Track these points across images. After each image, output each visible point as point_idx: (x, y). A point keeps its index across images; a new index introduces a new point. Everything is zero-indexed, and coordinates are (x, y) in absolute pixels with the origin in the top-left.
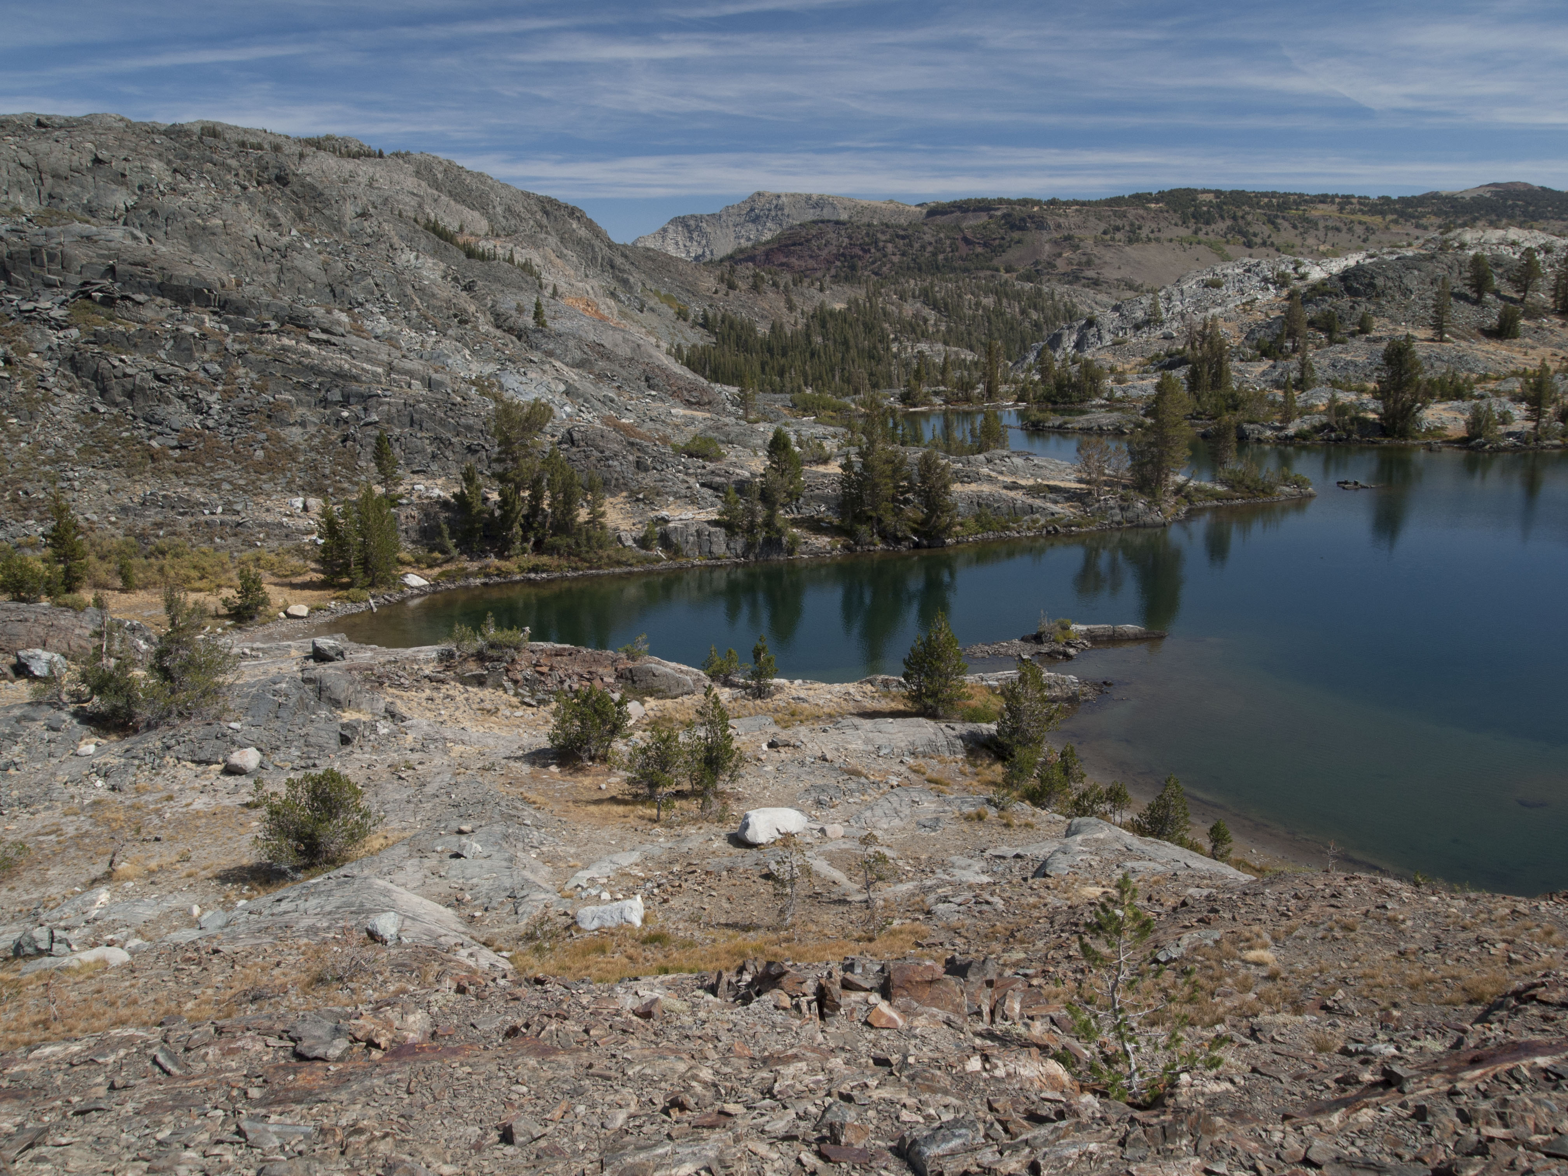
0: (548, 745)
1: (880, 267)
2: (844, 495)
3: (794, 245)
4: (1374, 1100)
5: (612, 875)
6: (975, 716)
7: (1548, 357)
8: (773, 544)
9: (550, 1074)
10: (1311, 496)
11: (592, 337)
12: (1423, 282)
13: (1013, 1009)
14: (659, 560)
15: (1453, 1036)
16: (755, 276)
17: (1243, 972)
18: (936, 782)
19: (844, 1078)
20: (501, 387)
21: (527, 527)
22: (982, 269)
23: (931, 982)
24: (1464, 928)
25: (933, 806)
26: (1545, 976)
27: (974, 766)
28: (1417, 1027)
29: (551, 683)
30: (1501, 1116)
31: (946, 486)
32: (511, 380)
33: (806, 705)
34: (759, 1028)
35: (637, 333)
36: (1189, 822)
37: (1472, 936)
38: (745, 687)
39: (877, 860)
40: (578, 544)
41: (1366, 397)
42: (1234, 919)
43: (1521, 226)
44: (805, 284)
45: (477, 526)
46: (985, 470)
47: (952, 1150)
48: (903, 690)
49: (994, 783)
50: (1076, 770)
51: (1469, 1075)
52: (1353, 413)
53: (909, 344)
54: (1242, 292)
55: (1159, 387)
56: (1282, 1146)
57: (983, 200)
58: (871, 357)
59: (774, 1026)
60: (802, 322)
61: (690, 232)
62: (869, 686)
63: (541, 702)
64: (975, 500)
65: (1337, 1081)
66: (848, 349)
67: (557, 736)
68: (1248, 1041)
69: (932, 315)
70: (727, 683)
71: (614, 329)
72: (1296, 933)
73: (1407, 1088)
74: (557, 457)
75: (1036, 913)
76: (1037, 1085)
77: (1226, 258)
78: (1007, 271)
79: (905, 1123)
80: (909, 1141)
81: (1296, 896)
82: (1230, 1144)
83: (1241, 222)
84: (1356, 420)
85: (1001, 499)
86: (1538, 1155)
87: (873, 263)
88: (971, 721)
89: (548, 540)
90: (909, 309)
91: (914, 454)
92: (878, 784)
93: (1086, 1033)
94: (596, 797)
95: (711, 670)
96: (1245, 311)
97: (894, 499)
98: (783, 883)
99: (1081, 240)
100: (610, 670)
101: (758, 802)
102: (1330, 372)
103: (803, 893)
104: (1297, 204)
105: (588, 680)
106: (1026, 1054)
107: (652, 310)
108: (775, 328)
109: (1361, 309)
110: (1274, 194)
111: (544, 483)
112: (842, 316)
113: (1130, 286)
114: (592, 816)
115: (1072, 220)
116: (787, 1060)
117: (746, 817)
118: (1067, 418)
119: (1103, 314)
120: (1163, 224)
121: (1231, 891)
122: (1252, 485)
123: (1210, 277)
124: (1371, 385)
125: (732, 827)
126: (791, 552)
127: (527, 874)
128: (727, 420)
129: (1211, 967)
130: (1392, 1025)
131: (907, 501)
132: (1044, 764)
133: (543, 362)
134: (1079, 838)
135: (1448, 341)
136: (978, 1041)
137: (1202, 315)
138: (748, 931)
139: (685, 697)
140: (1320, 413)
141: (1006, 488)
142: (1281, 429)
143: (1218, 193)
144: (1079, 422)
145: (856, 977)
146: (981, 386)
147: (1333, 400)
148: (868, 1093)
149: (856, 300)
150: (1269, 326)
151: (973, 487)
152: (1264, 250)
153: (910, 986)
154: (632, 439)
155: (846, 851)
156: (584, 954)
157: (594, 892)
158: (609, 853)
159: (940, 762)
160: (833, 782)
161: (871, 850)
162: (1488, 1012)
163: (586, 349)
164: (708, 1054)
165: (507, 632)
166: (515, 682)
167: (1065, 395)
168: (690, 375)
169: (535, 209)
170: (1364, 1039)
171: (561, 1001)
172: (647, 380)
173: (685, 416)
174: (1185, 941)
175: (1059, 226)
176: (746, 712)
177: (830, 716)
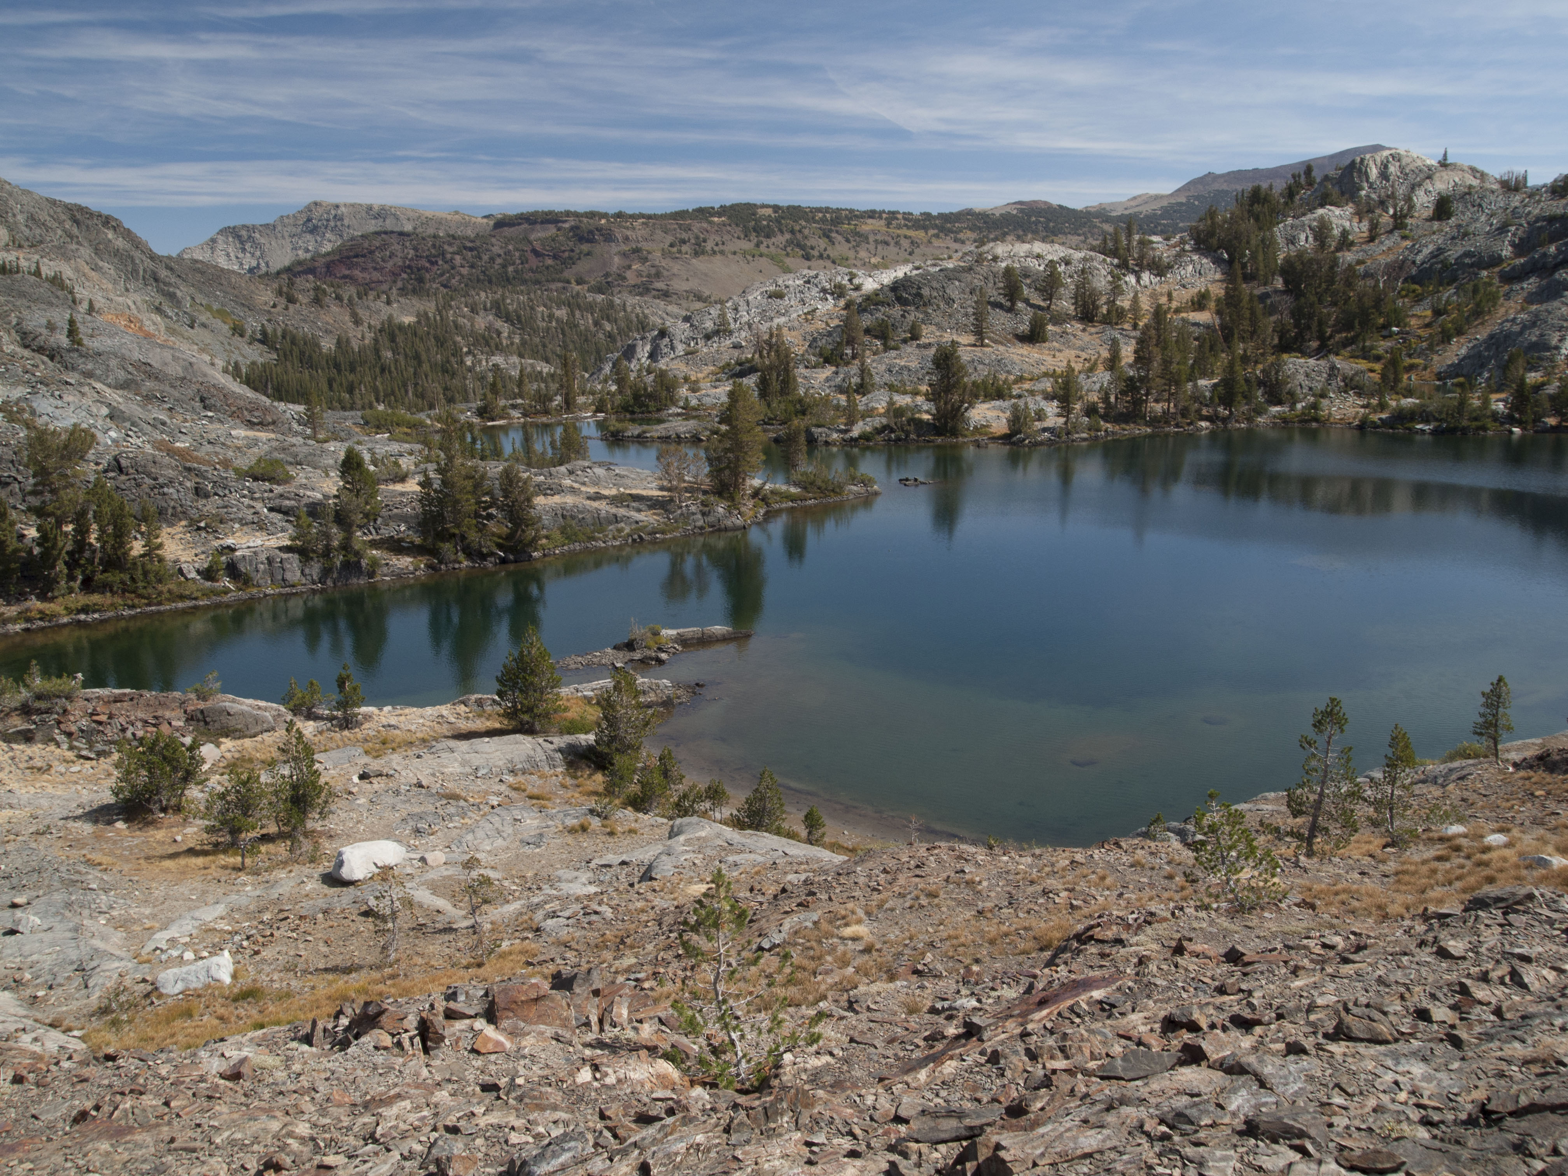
0: (112, 800)
1: (449, 280)
2: (425, 513)
3: (356, 256)
4: (957, 1051)
5: (194, 932)
6: (572, 728)
7: (1073, 359)
8: (352, 567)
9: (126, 1156)
10: (876, 494)
11: (136, 355)
12: (963, 292)
13: (621, 1015)
14: (227, 591)
15: (1025, 981)
16: (317, 289)
17: (841, 948)
18: (538, 798)
19: (450, 1110)
20: (33, 412)
21: (73, 564)
22: (553, 281)
23: (536, 1000)
24: (1032, 882)
25: (536, 823)
26: (1100, 917)
27: (575, 777)
28: (994, 979)
29: (111, 732)
30: (1062, 1049)
31: (529, 500)
32: (44, 405)
33: (397, 732)
34: (359, 1072)
35: (188, 351)
36: (784, 812)
37: (1039, 888)
38: (331, 719)
39: (481, 883)
40: (133, 579)
41: (920, 399)
42: (830, 899)
43: (1043, 240)
44: (371, 297)
45: (13, 566)
46: (567, 482)
47: (562, 1165)
48: (497, 708)
49: (596, 793)
50: (674, 773)
51: (1037, 1016)
52: (909, 414)
53: (484, 357)
54: (803, 302)
55: (731, 394)
56: (874, 1108)
57: (550, 212)
58: (445, 371)
59: (375, 1068)
60: (369, 336)
61: (242, 243)
62: (462, 707)
63: (100, 754)
64: (559, 512)
65: (926, 1039)
66: (420, 363)
67: (121, 789)
68: (846, 1014)
69: (505, 329)
70: (311, 716)
71: (162, 346)
72: (887, 906)
73: (986, 1035)
74: (103, 487)
75: (644, 917)
76: (648, 1086)
77: (787, 270)
78: (578, 283)
79: (514, 1145)
80: (518, 1163)
81: (885, 871)
82: (827, 1114)
83: (799, 236)
84: (913, 421)
85: (585, 510)
86: (1094, 1079)
87: (442, 275)
88: (569, 733)
89: (98, 577)
90: (481, 322)
91: (494, 469)
92: (477, 806)
93: (692, 1028)
94: (171, 851)
95: (292, 704)
96: (807, 320)
97: (477, 515)
98: (384, 919)
99: (649, 252)
100: (179, 713)
101: (352, 837)
102: (887, 378)
103: (406, 926)
104: (849, 219)
105: (154, 725)
106: (635, 1057)
107: (204, 325)
108: (342, 343)
109: (911, 318)
110: (827, 210)
111: (90, 515)
112: (412, 330)
113: (699, 298)
114: (168, 871)
115: (639, 233)
116: (388, 1101)
117: (340, 854)
118: (645, 427)
119: (674, 325)
120: (726, 237)
121: (826, 872)
122: (823, 486)
123: (772, 288)
124: (924, 388)
125: (326, 866)
126: (371, 575)
127: (97, 943)
128: (294, 440)
129: (811, 948)
130: (973, 980)
131: (490, 517)
132: (643, 769)
133: (81, 384)
134: (682, 838)
135: (988, 346)
136: (588, 1052)
137: (768, 325)
138: (350, 972)
139: (265, 735)
140: (880, 415)
141: (589, 498)
142: (846, 431)
143: (776, 208)
144: (657, 431)
145: (459, 1005)
146: (559, 398)
147: (891, 403)
148: (475, 1121)
149: (426, 314)
150: (830, 334)
151: (557, 499)
152: (821, 262)
153: (515, 1006)
154: (188, 464)
155: (449, 877)
156: (168, 1022)
157: (175, 953)
158: (190, 909)
159: (540, 777)
160: (431, 808)
161: (474, 874)
162: (1055, 956)
163: (130, 368)
164: (304, 1108)
165: (54, 680)
166: (69, 735)
167: (641, 405)
168: (250, 394)
169: (63, 217)
170: (949, 996)
171: (137, 1075)
172: (202, 400)
173: (247, 437)
174: (786, 926)
175: (627, 239)
176: (333, 745)
177: (424, 740)
